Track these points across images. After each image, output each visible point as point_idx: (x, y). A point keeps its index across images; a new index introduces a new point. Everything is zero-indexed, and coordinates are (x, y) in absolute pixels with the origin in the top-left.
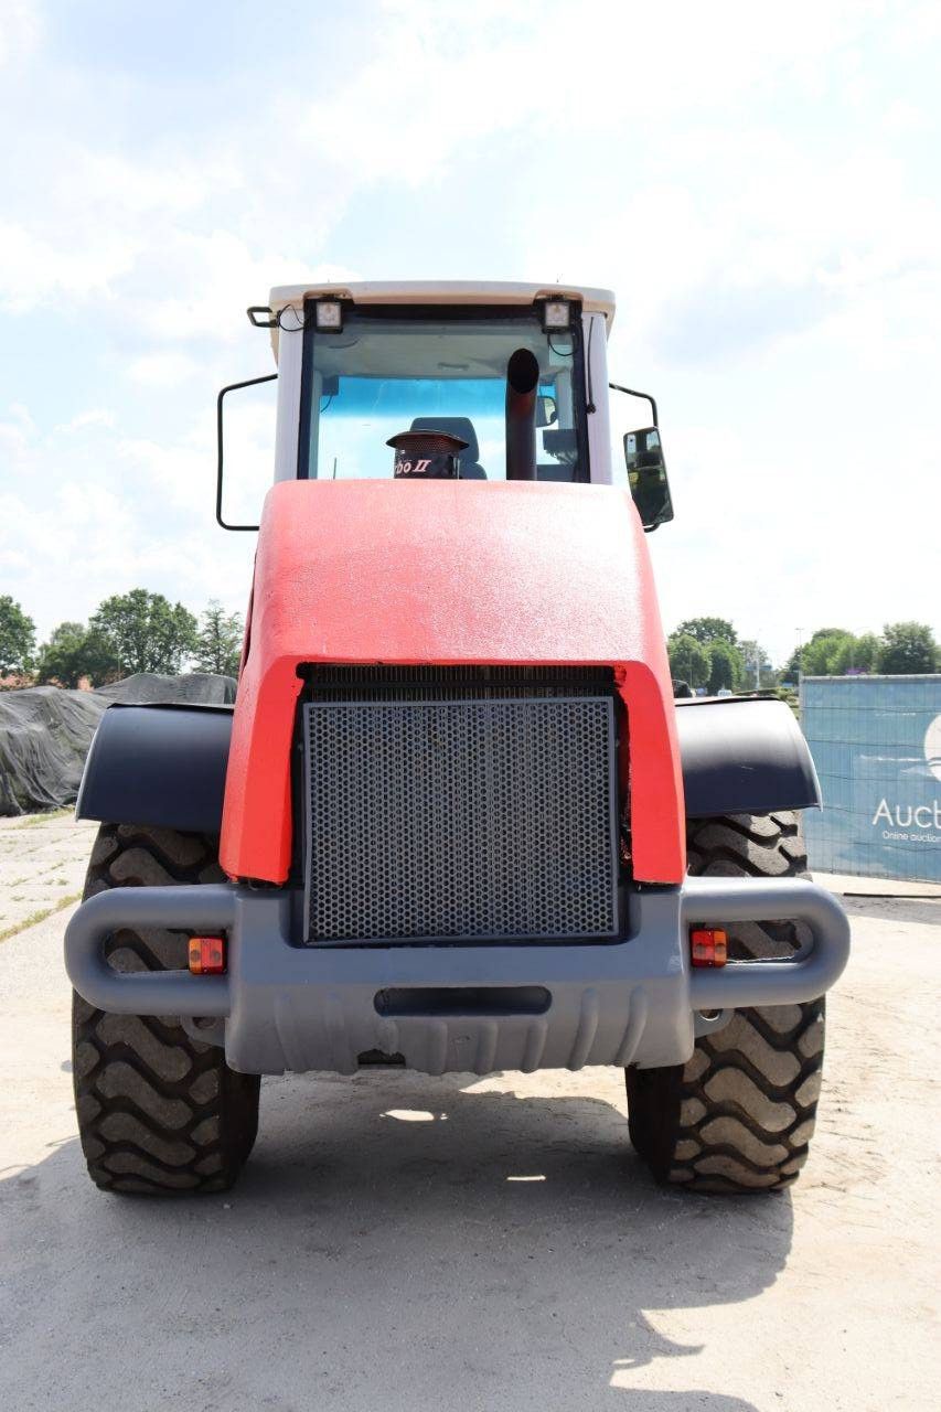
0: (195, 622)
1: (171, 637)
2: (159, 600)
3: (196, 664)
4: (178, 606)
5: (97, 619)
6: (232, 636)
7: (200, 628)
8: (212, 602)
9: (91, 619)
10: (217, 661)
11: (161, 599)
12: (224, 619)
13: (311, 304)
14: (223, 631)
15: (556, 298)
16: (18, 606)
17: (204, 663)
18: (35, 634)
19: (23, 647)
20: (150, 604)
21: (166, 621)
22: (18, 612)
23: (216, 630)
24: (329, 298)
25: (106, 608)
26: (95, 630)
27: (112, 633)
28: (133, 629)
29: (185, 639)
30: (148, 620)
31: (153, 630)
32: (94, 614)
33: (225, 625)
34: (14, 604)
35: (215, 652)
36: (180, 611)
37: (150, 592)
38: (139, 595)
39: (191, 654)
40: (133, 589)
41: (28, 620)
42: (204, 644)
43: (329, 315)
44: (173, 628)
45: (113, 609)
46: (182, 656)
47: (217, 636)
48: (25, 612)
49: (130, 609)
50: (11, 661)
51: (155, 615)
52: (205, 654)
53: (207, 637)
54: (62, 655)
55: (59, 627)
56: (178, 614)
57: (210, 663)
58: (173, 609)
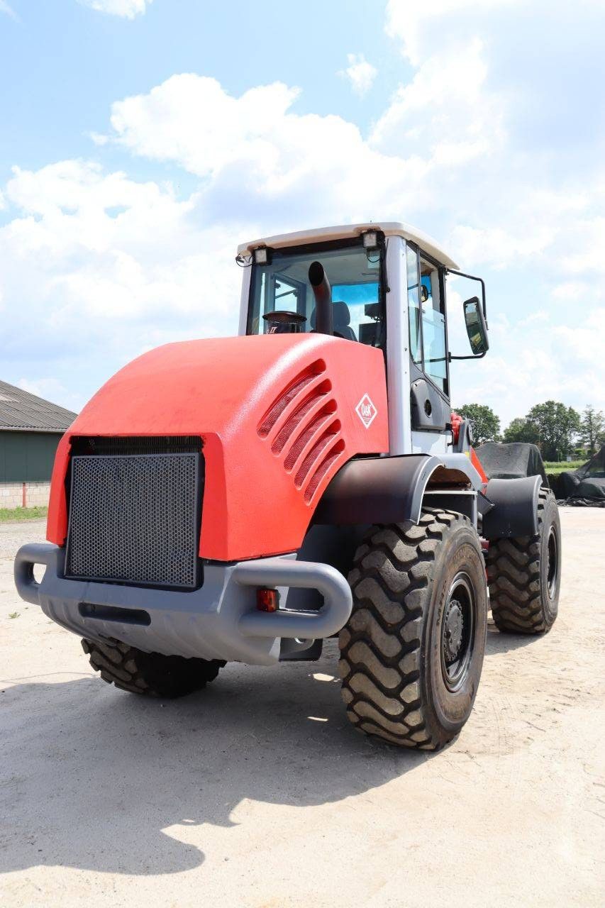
0: (579, 417)
1: (566, 425)
2: (560, 406)
3: (580, 438)
4: (570, 409)
5: (530, 416)
6: (598, 424)
7: (582, 419)
8: (588, 406)
9: (526, 416)
10: (591, 436)
11: (561, 405)
12: (595, 414)
13: (253, 250)
14: (594, 421)
15: (370, 231)
16: (491, 410)
17: (584, 438)
18: (500, 424)
19: (494, 431)
20: (556, 408)
21: (564, 416)
22: (491, 413)
23: (590, 420)
24: (262, 247)
25: (534, 410)
26: (529, 422)
27: (537, 423)
28: (548, 421)
29: (573, 426)
30: (555, 416)
31: (558, 421)
32: (528, 414)
33: (595, 418)
34: (489, 410)
35: (590, 431)
36: (571, 411)
37: (556, 402)
38: (550, 404)
39: (577, 433)
40: (547, 401)
41: (497, 417)
42: (584, 427)
43: (262, 256)
44: (568, 420)
45: (537, 411)
46: (572, 434)
47: (591, 423)
48: (495, 414)
49: (546, 411)
50: (488, 437)
51: (558, 413)
52: (585, 433)
53: (585, 424)
54: (512, 434)
55: (513, 420)
56: (570, 413)
57: (587, 438)
58: (567, 410)
